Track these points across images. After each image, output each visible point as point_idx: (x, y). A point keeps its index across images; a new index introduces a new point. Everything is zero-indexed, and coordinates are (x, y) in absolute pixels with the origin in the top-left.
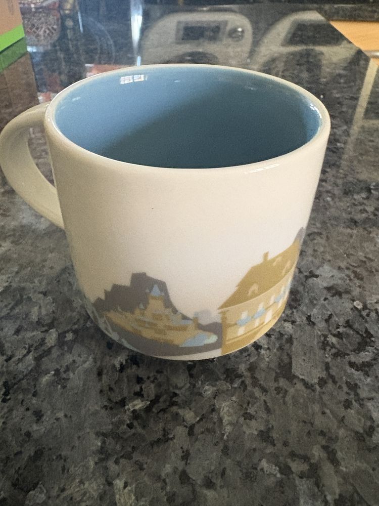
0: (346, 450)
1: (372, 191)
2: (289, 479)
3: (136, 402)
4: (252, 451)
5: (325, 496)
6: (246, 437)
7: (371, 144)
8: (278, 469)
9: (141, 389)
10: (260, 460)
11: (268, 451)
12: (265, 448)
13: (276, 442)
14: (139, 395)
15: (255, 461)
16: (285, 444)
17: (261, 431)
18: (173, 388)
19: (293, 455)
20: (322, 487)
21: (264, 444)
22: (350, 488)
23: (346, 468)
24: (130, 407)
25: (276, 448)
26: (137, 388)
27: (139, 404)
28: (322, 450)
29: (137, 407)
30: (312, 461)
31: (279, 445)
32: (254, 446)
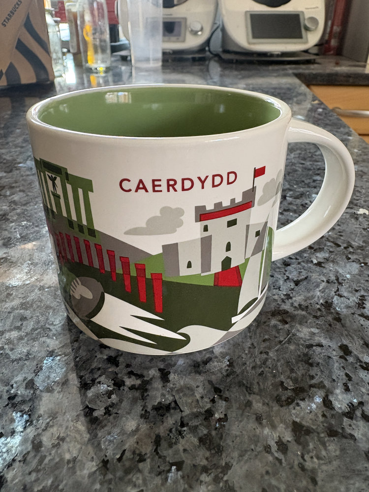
0: (179, 372)
1: (287, 198)
2: (119, 389)
3: (13, 332)
4: (96, 370)
5: (145, 403)
6: (96, 360)
7: (301, 165)
8: (113, 382)
9: (22, 325)
10: (100, 376)
11: (110, 370)
12: (110, 368)
13: (120, 364)
14: (19, 328)
15: (96, 376)
16: (128, 366)
17: (111, 356)
18: (49, 325)
19: (131, 374)
20: (146, 396)
21: (109, 365)
22: (171, 398)
23: (173, 385)
24: (7, 336)
25: (118, 368)
26: (19, 324)
27: (14, 334)
28: (158, 372)
29: (12, 337)
30: (145, 379)
31: (122, 366)
32: (100, 366)
